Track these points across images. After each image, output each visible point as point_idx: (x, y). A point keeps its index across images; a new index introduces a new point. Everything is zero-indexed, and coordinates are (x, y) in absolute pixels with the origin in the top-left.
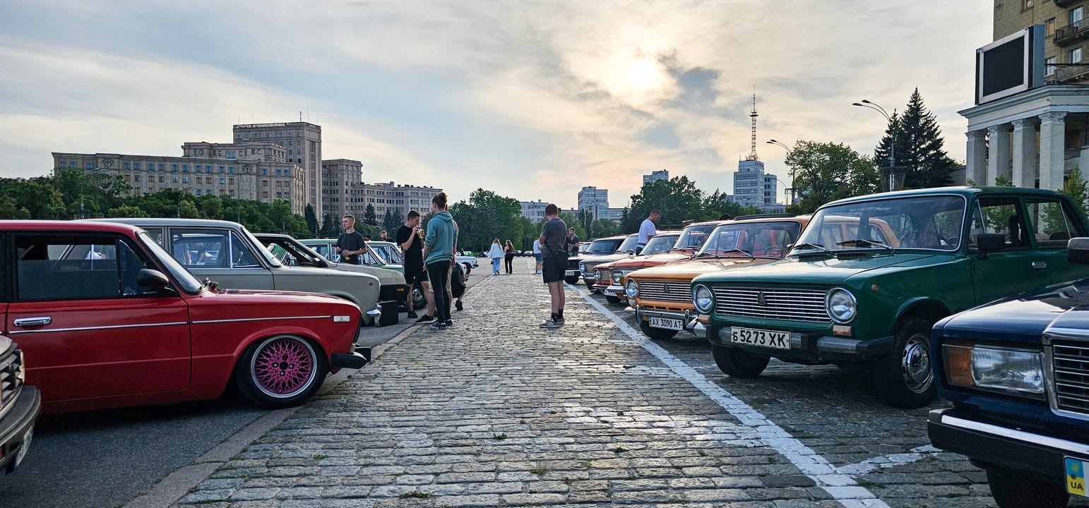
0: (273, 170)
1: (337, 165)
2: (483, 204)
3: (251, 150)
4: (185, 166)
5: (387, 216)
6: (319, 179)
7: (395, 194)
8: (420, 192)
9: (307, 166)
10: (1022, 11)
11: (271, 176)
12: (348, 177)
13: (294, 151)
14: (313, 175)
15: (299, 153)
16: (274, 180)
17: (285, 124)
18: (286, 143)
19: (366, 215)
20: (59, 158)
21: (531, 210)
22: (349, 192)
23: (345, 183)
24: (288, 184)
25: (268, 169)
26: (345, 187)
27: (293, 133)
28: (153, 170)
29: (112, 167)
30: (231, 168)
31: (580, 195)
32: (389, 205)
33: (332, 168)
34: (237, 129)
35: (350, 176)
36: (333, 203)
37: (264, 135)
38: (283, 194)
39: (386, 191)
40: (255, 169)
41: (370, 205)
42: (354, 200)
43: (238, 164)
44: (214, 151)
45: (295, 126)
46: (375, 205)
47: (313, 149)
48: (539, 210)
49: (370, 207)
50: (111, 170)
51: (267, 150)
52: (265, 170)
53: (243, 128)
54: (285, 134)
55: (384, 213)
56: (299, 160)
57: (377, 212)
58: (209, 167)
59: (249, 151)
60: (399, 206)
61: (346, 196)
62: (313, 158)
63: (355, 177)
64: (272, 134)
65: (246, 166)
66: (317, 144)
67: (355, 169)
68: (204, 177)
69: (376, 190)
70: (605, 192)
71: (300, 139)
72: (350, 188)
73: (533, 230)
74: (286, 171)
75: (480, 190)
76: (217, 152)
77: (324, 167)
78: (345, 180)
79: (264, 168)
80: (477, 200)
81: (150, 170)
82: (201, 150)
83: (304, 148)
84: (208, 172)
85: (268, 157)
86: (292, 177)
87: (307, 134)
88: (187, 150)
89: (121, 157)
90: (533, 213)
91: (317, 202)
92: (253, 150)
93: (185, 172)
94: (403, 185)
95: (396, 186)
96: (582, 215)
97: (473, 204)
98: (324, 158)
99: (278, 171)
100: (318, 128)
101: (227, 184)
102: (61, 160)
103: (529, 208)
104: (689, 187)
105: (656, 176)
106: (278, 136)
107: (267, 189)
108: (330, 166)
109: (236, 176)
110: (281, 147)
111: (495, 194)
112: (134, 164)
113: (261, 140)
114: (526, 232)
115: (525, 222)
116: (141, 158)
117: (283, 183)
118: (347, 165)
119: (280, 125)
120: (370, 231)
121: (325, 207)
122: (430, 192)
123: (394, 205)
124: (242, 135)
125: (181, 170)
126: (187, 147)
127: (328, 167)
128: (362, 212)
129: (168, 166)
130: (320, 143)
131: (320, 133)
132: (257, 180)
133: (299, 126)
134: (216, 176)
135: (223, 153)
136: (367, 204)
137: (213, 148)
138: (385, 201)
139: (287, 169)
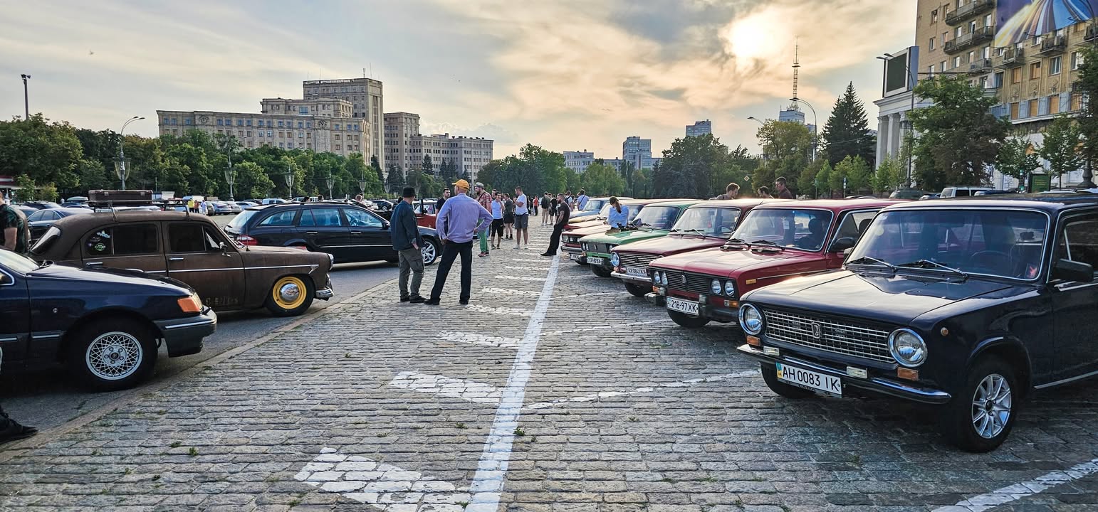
0: (345, 125)
1: (397, 118)
2: (531, 158)
3: (321, 106)
4: (269, 122)
5: (442, 165)
6: (382, 131)
7: (450, 145)
8: (473, 143)
9: (371, 120)
10: (932, 24)
11: (342, 131)
12: (407, 129)
13: (359, 106)
14: (376, 127)
15: (364, 108)
16: (345, 134)
17: (350, 80)
18: (351, 98)
19: (424, 165)
20: (163, 116)
21: (577, 160)
22: (408, 143)
23: (404, 135)
24: (358, 138)
25: (340, 124)
26: (405, 139)
27: (358, 88)
28: (242, 126)
29: (208, 123)
30: (308, 123)
31: (625, 145)
32: (444, 156)
33: (393, 121)
34: (307, 85)
35: (409, 128)
36: (394, 154)
37: (331, 90)
38: (353, 147)
39: (442, 142)
40: (328, 124)
41: (427, 155)
42: (412, 151)
43: (314, 120)
44: (289, 107)
45: (360, 82)
46: (432, 155)
47: (375, 104)
48: (584, 159)
49: (427, 158)
50: (207, 125)
51: (336, 106)
52: (337, 125)
53: (312, 84)
54: (350, 89)
55: (439, 163)
56: (364, 114)
57: (433, 162)
58: (289, 123)
59: (320, 106)
60: (454, 156)
61: (405, 147)
62: (376, 111)
63: (413, 129)
64: (338, 90)
65: (322, 122)
66: (379, 99)
67: (414, 122)
68: (286, 131)
69: (432, 142)
70: (648, 142)
71: (364, 94)
72: (409, 139)
73: (577, 180)
74: (355, 126)
75: (529, 145)
76: (291, 108)
77: (385, 119)
78: (405, 132)
79: (337, 123)
80: (526, 154)
81: (240, 125)
82: (278, 105)
83: (367, 103)
84: (289, 128)
85: (337, 112)
86: (361, 132)
87: (370, 90)
88: (265, 106)
89: (215, 114)
90: (579, 163)
91: (380, 153)
92: (324, 106)
93: (269, 127)
94: (457, 137)
95: (450, 137)
96: (624, 166)
97: (523, 157)
98: (385, 112)
99: (349, 126)
100: (380, 83)
101: (305, 138)
102: (165, 117)
103: (575, 157)
104: (715, 142)
105: (699, 126)
106: (344, 91)
107: (339, 142)
108: (390, 118)
109: (313, 132)
110: (348, 102)
111: (542, 149)
112: (226, 120)
113: (328, 95)
114: (569, 182)
115: (569, 173)
116: (231, 115)
117: (353, 137)
118: (406, 118)
119: (345, 81)
120: (429, 180)
121: (386, 158)
122: (482, 144)
123: (449, 156)
124: (312, 91)
125: (266, 125)
126: (265, 102)
127: (388, 119)
128: (420, 162)
129: (255, 122)
130: (381, 98)
131: (381, 88)
132: (331, 135)
133: (363, 82)
134: (295, 131)
135: (297, 108)
136: (424, 154)
137: (288, 104)
138: (441, 152)
139: (356, 124)
